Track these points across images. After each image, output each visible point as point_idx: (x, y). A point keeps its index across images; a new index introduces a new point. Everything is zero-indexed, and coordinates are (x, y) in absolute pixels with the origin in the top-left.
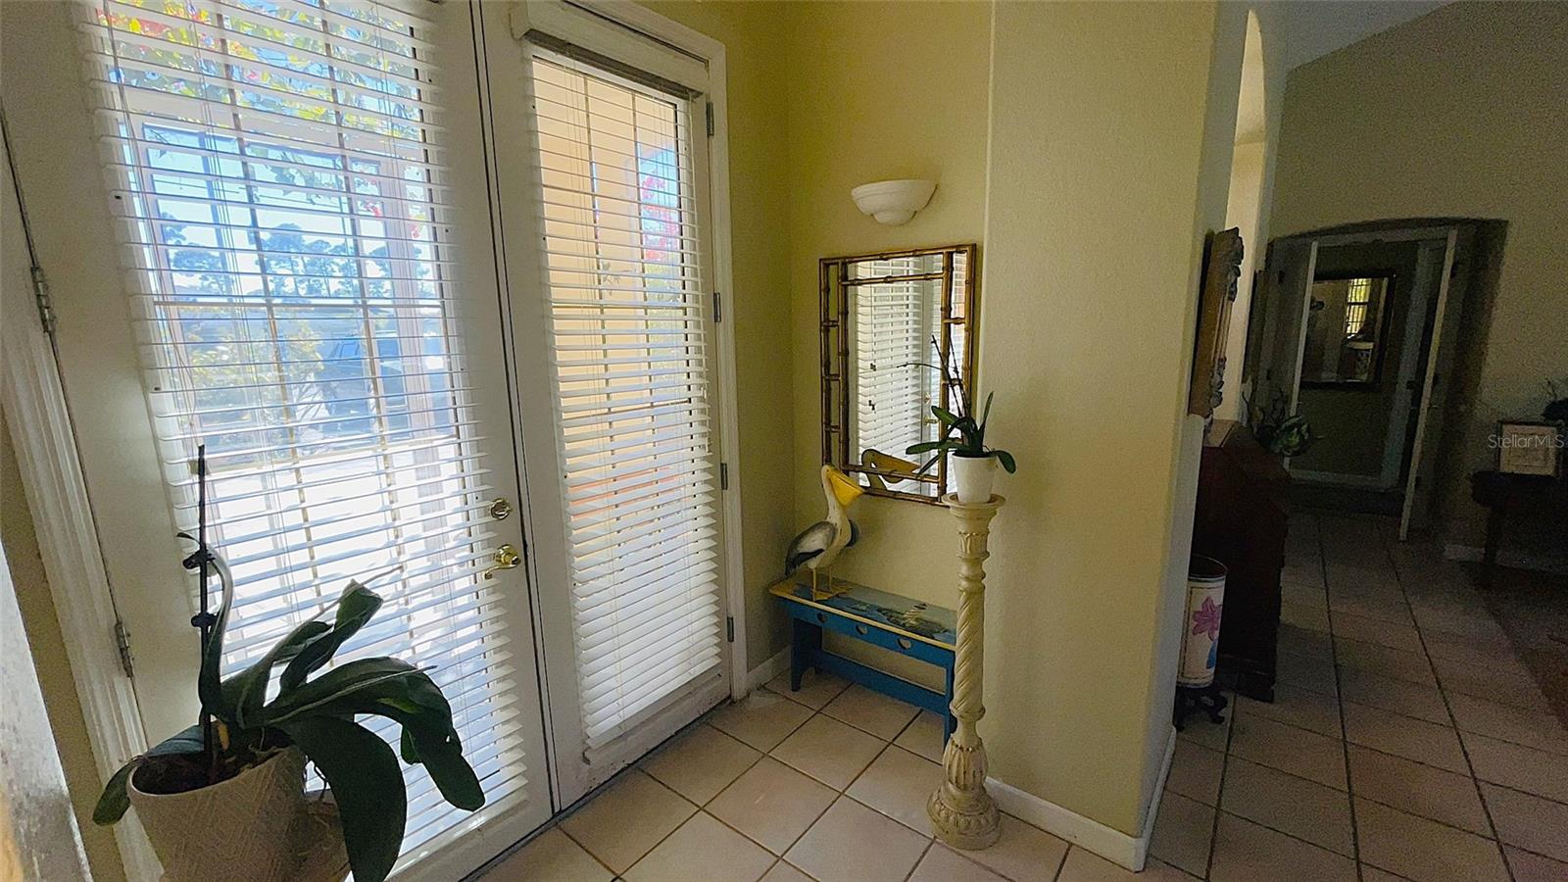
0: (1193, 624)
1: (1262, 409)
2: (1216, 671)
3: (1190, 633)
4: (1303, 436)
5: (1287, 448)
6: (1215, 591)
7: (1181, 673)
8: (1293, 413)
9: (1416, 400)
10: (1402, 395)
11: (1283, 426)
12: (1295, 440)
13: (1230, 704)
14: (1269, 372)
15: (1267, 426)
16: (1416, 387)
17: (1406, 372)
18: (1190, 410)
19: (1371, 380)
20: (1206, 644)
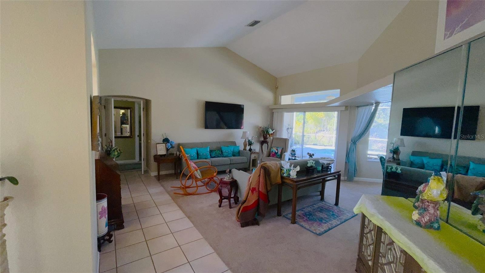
0: (99, 216)
1: (106, 145)
2: (108, 227)
3: (99, 219)
4: (118, 152)
5: (115, 155)
6: (104, 203)
7: (98, 234)
8: (114, 146)
9: (140, 140)
10: (137, 139)
11: (112, 150)
12: (116, 153)
13: (113, 235)
14: (105, 134)
15: (108, 150)
16: (140, 136)
17: (137, 133)
18: (92, 150)
19: (130, 135)
20: (104, 220)
